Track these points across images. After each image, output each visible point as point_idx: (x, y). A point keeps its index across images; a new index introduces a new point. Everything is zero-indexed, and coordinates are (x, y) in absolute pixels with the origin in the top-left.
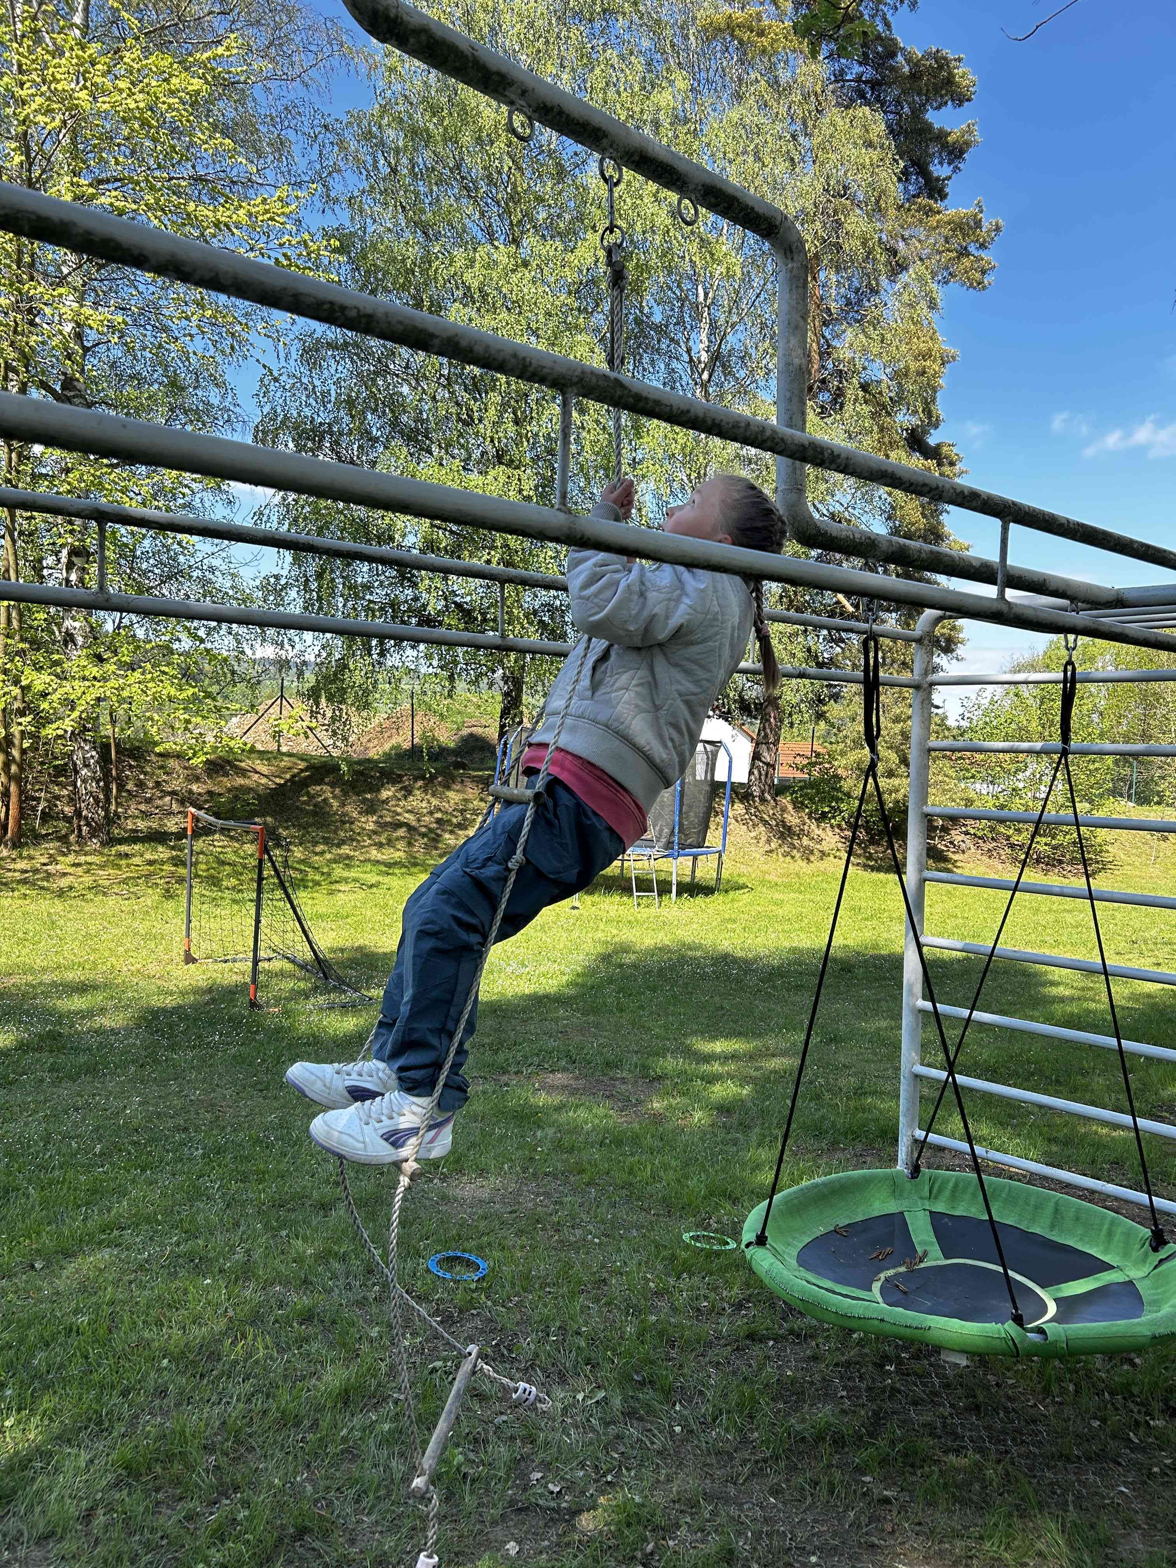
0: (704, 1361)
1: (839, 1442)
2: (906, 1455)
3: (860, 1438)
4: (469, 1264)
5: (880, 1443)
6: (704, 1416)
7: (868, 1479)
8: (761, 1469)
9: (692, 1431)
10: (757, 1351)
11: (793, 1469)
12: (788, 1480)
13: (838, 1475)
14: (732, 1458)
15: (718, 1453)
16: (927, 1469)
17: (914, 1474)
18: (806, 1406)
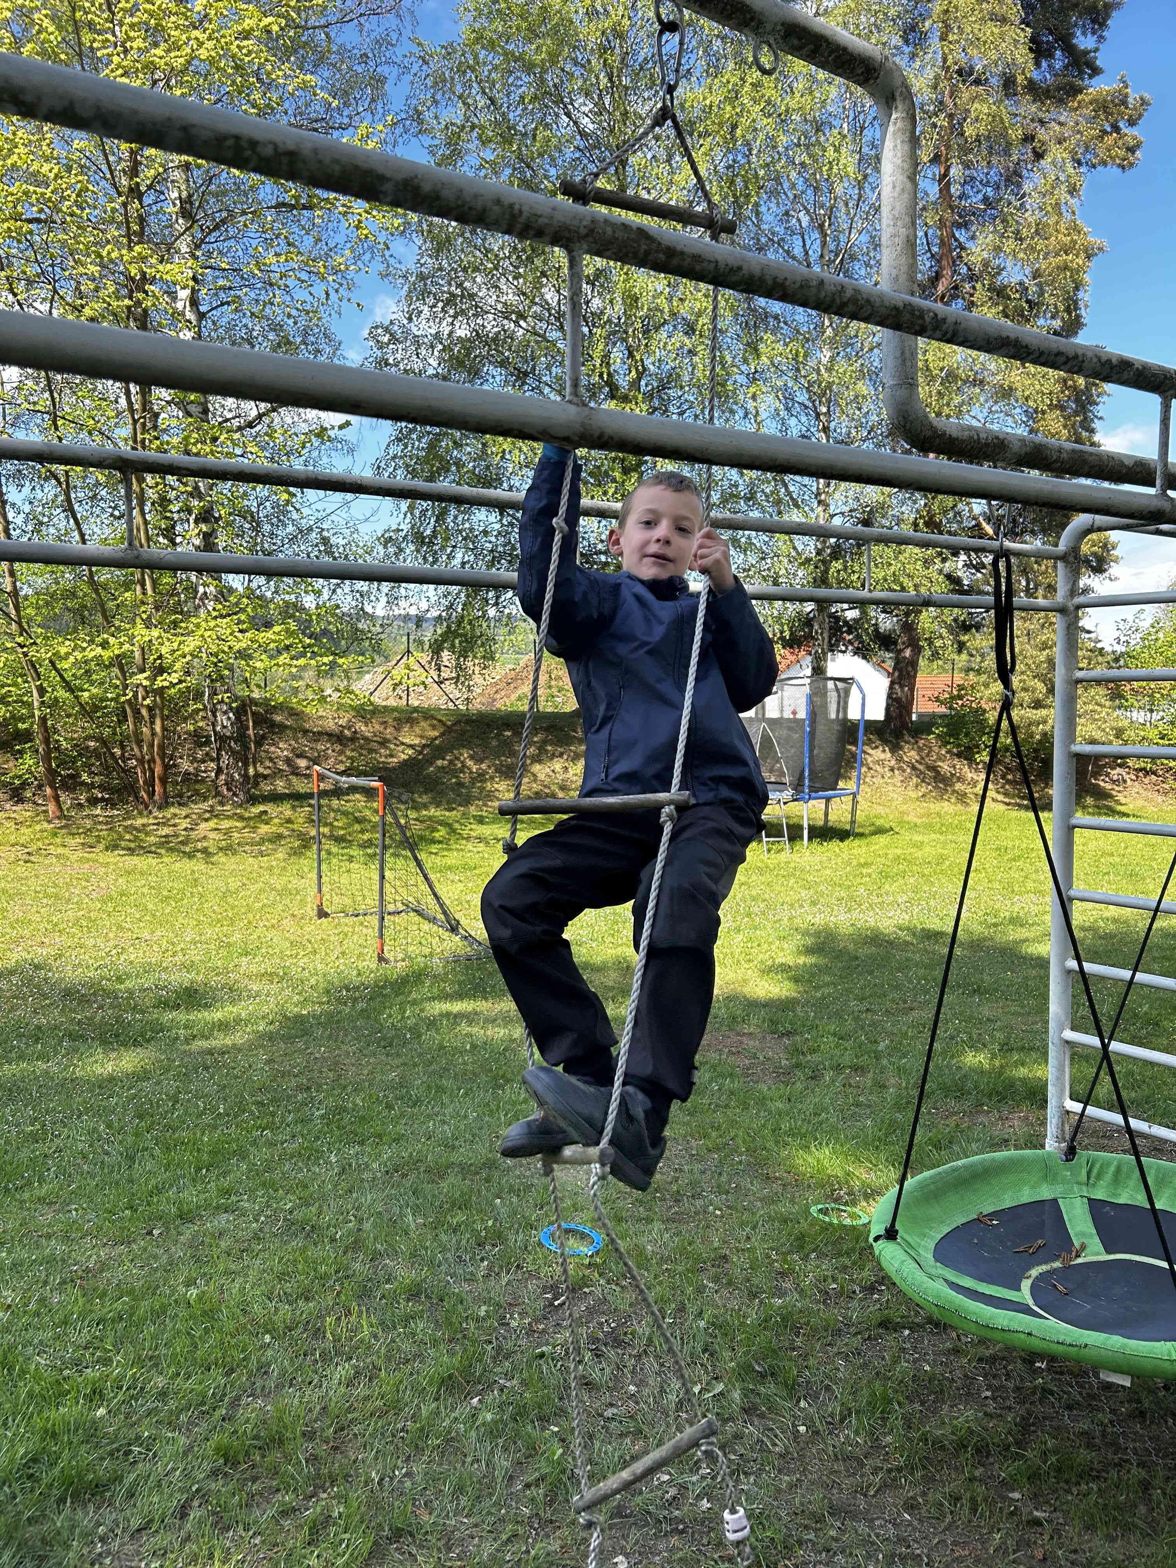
0: (832, 1350)
1: (982, 1452)
2: (1059, 1470)
3: (1007, 1448)
4: (583, 1236)
5: (1029, 1454)
6: (832, 1415)
7: (1016, 1495)
8: (894, 1480)
9: (817, 1433)
10: (890, 1340)
11: (929, 1480)
12: (924, 1494)
13: (981, 1490)
14: (862, 1465)
15: (847, 1458)
16: (1084, 1487)
17: (1068, 1492)
18: (946, 1407)
